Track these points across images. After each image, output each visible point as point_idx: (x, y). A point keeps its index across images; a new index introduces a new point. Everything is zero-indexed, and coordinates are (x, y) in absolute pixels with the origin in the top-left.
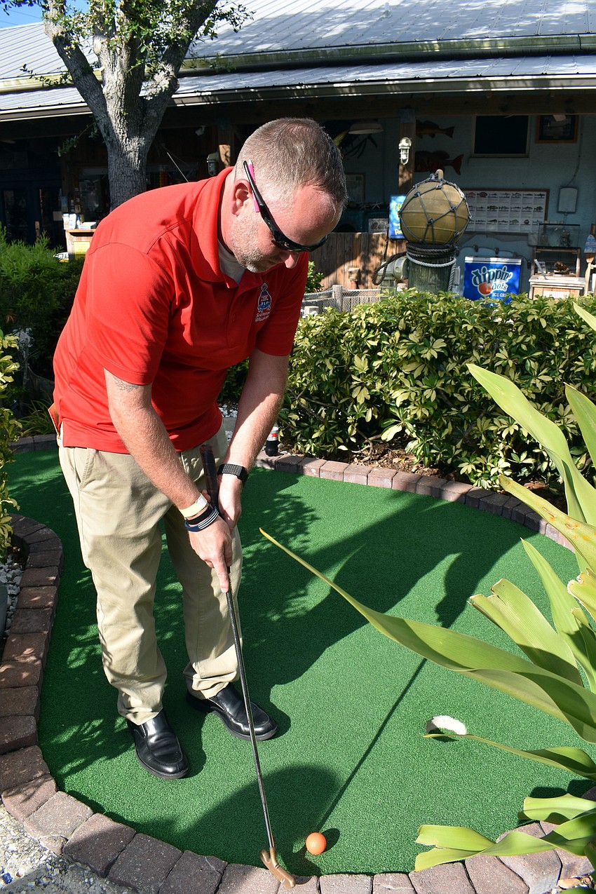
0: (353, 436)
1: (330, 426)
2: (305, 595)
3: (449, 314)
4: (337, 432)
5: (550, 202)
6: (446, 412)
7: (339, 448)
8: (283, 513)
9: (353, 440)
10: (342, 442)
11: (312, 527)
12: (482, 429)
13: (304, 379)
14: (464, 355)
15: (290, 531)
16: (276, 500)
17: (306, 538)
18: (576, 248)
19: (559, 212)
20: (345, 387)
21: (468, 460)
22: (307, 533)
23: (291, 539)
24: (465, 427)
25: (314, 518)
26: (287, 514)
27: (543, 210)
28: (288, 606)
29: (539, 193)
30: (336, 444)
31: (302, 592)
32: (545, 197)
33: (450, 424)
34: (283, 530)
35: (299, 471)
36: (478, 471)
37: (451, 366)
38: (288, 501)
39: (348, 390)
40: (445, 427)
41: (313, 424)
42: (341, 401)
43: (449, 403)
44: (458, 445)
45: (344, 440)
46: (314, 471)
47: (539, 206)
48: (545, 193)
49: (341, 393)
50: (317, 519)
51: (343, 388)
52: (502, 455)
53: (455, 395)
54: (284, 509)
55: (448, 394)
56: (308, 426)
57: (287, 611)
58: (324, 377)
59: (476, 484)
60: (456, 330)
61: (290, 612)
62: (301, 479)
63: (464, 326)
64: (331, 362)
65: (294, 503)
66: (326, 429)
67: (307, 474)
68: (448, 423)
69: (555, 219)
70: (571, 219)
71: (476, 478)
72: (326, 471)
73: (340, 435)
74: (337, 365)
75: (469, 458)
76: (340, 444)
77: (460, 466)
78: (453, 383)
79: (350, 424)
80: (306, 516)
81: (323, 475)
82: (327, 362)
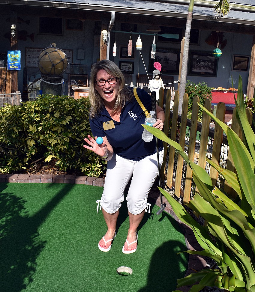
0: (26, 162)
1: (15, 159)
2: (38, 235)
3: (72, 105)
4: (19, 161)
5: (73, 55)
6: (72, 147)
7: (22, 168)
8: (9, 202)
9: (27, 164)
10: (22, 165)
11: (26, 205)
12: (89, 152)
13: (3, 138)
14: (80, 122)
15: (17, 209)
16: (2, 196)
17: (26, 210)
18: (86, 75)
19: (77, 59)
20: (22, 140)
21: (83, 166)
22: (25, 209)
23: (19, 212)
24: (81, 152)
25: (24, 202)
26: (11, 202)
27: (71, 58)
28: (33, 242)
29: (69, 51)
30: (20, 166)
31: (37, 234)
32: (71, 53)
33: (74, 152)
34: (13, 209)
35: (7, 181)
36: (89, 170)
37: (74, 127)
38: (8, 196)
39: (24, 141)
40: (72, 153)
41: (7, 158)
42: (21, 147)
43: (74, 143)
44: (79, 160)
45: (23, 164)
46: (14, 180)
47: (69, 57)
48: (71, 51)
49: (20, 142)
50: (26, 201)
51: (21, 140)
52: (98, 162)
53: (77, 139)
54: (8, 200)
55: (73, 139)
56: (4, 160)
57: (34, 244)
58: (14, 136)
59: (88, 176)
60: (76, 112)
61: (35, 244)
62: (8, 185)
63: (80, 110)
64: (17, 128)
65: (11, 196)
66: (13, 160)
67: (11, 182)
68: (73, 151)
69: (76, 62)
70: (83, 63)
71: (88, 173)
72: (20, 179)
73: (20, 162)
74: (20, 130)
75: (84, 165)
76: (22, 166)
77: (81, 169)
78: (76, 134)
79: (28, 156)
80: (20, 201)
81: (19, 181)
82: (15, 129)
